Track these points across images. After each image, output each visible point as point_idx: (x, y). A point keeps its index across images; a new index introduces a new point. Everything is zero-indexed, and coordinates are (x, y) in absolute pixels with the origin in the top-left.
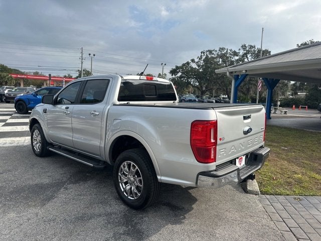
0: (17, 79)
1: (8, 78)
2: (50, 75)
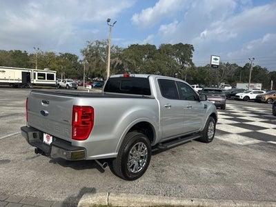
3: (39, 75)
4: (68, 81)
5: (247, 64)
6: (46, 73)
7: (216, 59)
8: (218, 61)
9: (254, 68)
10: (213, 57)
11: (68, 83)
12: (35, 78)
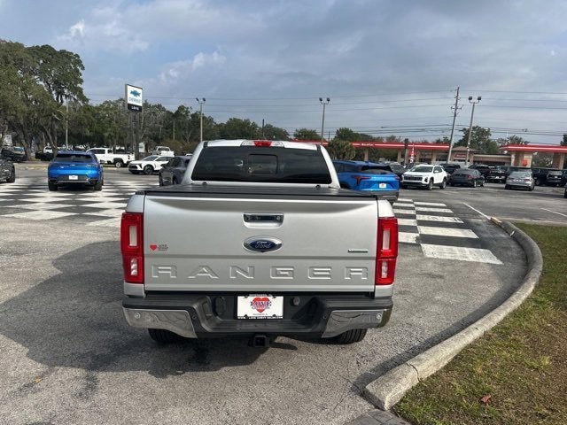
0: (359, 149)
1: (347, 149)
2: (406, 140)
5: (181, 108)
7: (135, 93)
8: (140, 98)
9: (192, 116)
10: (130, 89)
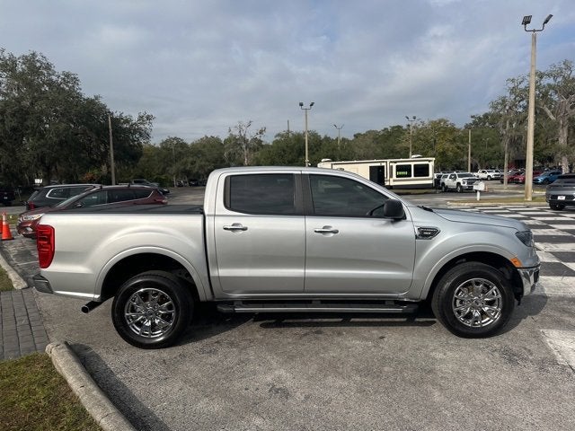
3: (399, 168)
4: (460, 176)
6: (412, 164)
11: (460, 180)
12: (391, 176)
